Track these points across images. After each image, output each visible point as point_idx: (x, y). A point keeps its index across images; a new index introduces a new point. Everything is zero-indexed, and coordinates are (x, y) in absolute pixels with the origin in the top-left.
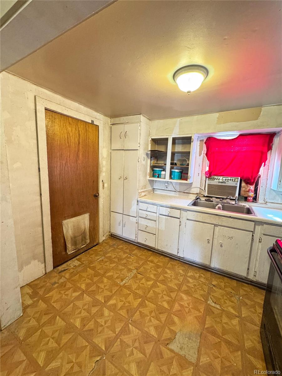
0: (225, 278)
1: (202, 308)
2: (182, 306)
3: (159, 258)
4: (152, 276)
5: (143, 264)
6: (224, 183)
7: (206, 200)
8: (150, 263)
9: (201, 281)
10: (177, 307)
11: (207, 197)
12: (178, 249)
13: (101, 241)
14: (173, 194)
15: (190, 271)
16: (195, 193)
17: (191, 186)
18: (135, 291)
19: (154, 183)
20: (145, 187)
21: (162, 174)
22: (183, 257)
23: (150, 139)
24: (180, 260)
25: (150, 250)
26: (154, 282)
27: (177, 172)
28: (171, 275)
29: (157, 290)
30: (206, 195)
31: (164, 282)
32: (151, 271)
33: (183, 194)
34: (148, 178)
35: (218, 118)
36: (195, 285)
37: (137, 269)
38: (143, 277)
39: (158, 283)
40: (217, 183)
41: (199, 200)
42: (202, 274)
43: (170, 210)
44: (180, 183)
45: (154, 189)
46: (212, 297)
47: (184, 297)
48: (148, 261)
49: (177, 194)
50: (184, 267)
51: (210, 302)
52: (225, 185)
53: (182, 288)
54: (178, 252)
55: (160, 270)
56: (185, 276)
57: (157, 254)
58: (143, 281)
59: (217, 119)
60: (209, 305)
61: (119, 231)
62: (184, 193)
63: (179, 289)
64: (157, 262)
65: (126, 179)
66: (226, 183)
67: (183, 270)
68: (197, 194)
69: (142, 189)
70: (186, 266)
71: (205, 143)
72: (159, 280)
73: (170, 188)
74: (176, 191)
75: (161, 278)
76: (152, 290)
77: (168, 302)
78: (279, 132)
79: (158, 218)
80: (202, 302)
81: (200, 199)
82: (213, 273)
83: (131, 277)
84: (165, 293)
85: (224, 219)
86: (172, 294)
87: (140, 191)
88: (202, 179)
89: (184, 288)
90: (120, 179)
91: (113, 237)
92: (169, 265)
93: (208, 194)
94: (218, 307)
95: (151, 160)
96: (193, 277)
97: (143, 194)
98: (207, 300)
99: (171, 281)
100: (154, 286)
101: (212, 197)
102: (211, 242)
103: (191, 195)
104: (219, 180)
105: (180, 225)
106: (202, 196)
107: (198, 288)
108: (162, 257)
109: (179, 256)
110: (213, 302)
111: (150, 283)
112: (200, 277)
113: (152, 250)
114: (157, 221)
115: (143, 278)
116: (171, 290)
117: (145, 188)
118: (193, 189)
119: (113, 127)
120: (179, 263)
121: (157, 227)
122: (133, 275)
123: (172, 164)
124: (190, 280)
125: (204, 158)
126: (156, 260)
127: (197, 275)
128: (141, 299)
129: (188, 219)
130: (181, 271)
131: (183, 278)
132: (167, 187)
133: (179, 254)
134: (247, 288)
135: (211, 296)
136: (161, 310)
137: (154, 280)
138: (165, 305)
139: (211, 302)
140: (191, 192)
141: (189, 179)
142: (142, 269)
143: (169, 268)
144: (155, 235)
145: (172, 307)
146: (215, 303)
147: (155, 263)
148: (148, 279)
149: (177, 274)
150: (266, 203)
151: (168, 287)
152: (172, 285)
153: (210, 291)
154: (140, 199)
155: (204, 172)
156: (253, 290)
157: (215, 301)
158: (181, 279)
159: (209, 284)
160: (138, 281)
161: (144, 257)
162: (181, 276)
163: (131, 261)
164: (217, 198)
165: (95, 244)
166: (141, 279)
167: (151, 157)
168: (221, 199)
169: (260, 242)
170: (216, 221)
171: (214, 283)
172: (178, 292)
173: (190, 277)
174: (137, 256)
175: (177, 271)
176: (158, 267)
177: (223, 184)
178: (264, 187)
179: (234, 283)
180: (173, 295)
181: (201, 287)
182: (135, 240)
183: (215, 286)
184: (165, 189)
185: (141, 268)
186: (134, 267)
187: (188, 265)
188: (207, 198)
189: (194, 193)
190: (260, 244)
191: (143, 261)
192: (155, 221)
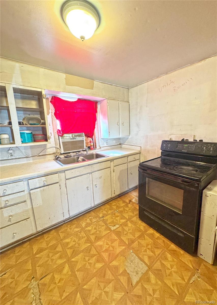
0: (101, 207)
1: (114, 237)
2: (106, 250)
3: (44, 239)
4: (60, 262)
5: (34, 265)
6: (75, 139)
7: (65, 157)
8: (42, 254)
9: (95, 222)
10: (105, 256)
11: (64, 154)
12: (63, 213)
14: (24, 161)
15: (81, 223)
16: (52, 153)
17: (46, 147)
18: (63, 298)
22: (69, 217)
24: (65, 222)
25: (23, 242)
26: (68, 264)
28: (73, 241)
29: (79, 266)
31: (75, 253)
32: (52, 260)
33: (39, 157)
35: (65, 79)
36: (95, 228)
37: (33, 278)
38: (52, 274)
39: (73, 260)
40: (70, 140)
41: (60, 159)
42: (89, 217)
43: (46, 178)
44: (31, 146)
46: (110, 224)
47: (100, 243)
48: (37, 254)
49: (31, 161)
50: (75, 224)
51: (113, 228)
52: (76, 140)
53: (91, 240)
54: (64, 216)
55: (59, 248)
56: (83, 229)
57: (37, 238)
58: (57, 277)
60: (114, 230)
62: (39, 156)
63: (91, 242)
64: (48, 245)
66: (76, 138)
67: (76, 227)
68: (54, 153)
70: (75, 222)
71: (51, 102)
72: (70, 256)
73: (17, 155)
74: (28, 157)
75: (69, 252)
76: (76, 272)
77: (98, 261)
79: (27, 196)
80: (110, 233)
81: (60, 157)
82: (93, 210)
83: (38, 296)
84: (87, 258)
85: (94, 166)
86: (92, 253)
88: (55, 138)
89: (92, 238)
92: (62, 235)
93: (64, 151)
94: (117, 226)
96: (88, 225)
98: (110, 229)
99: (79, 244)
100: (72, 268)
101: (69, 153)
103: (48, 156)
104: (68, 137)
105: (60, 189)
106: (59, 154)
107: (99, 228)
108: (46, 236)
109: (65, 219)
110: (113, 226)
111: (67, 269)
112: (91, 220)
113: (26, 240)
114: (28, 200)
115: (53, 275)
116: (88, 250)
118: (48, 150)
120: (67, 226)
122: (37, 291)
124: (89, 228)
125: (53, 118)
126: (44, 245)
127: (88, 221)
128: (78, 294)
130: (77, 230)
131: (83, 232)
132: (12, 155)
134: (114, 203)
135: (109, 224)
136: (101, 274)
137: (65, 263)
138: (99, 265)
139: (113, 227)
140: (47, 154)
141: (49, 139)
142: (39, 271)
143: (65, 238)
144: (29, 218)
145: (103, 260)
146: (115, 226)
147: (46, 247)
148: (60, 269)
149: (76, 234)
150: (100, 148)
151: (82, 251)
152: (84, 247)
153: (105, 222)
155: (56, 131)
157: (113, 225)
158: (83, 234)
159: (100, 219)
160: (52, 286)
161: (24, 258)
162: (80, 232)
163: (10, 280)
164: (73, 152)
166: (53, 278)
168: (77, 152)
169: (114, 172)
171: (101, 216)
172: (93, 246)
173: (86, 227)
174: (12, 267)
175: (73, 232)
176: (54, 247)
177: (74, 140)
179: (107, 206)
180: (93, 252)
181: (99, 225)
183: (103, 217)
184: (10, 158)
185: (36, 271)
186: (27, 280)
187: (75, 220)
188: (66, 155)
189: (50, 153)
190: (114, 173)
191: (30, 262)
192: (25, 201)
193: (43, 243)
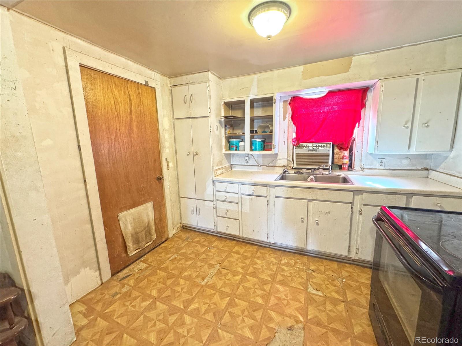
0: (324, 261)
1: (302, 298)
2: (279, 299)
3: (246, 247)
4: (240, 270)
5: (227, 257)
6: (315, 150)
7: (295, 173)
8: (236, 255)
9: (298, 268)
10: (273, 301)
11: (296, 169)
12: (268, 234)
13: (170, 236)
14: (255, 169)
15: (283, 258)
16: (282, 165)
17: (277, 157)
18: (221, 289)
19: (232, 158)
20: (220, 163)
21: (241, 146)
22: (274, 243)
23: (223, 103)
24: (271, 247)
25: (233, 239)
26: (242, 276)
27: (259, 142)
28: (261, 265)
29: (247, 284)
30: (295, 166)
31: (254, 274)
32: (237, 264)
33: (268, 168)
34: (224, 151)
35: (302, 72)
36: (291, 273)
37: (220, 263)
38: (229, 271)
39: (247, 277)
40: (306, 152)
41: (287, 173)
42: (298, 259)
43: (255, 188)
44: (263, 155)
45: (232, 165)
46: (312, 284)
47: (280, 288)
48: (233, 252)
49: (261, 169)
50: (277, 254)
51: (310, 290)
52: (316, 152)
53: (276, 278)
54: (268, 238)
55: (248, 262)
56: (279, 264)
57: (242, 243)
58: (230, 276)
59: (302, 74)
60: (309, 293)
61: (192, 221)
62: (269, 166)
63: (274, 280)
64: (244, 253)
65: (197, 154)
66: (316, 150)
67: (275, 258)
68: (284, 166)
69: (218, 165)
70: (279, 253)
71: (289, 104)
72: (248, 272)
73: (252, 162)
74: (258, 166)
75: (251, 270)
76: (241, 286)
77: (262, 297)
78: (372, 86)
79: (240, 199)
80: (301, 291)
81: (288, 172)
82: (310, 257)
83: (213, 274)
84: (257, 286)
85: (318, 192)
86: (265, 287)
87: (215, 168)
88: (289, 148)
89: (279, 278)
90: (188, 155)
91: (185, 228)
92: (259, 254)
93: (297, 165)
94: (320, 293)
95: (225, 129)
96: (288, 265)
97: (219, 172)
98: (306, 288)
99: (263, 271)
100: (242, 281)
101: (302, 169)
102: (305, 220)
103: (277, 168)
104: (309, 148)
105: (268, 205)
106: (290, 168)
107: (295, 276)
108: (248, 246)
109: (269, 242)
110: (314, 289)
111: (239, 277)
112: (295, 263)
113: (236, 239)
114: (240, 203)
115: (229, 273)
116: (264, 282)
117: (221, 165)
118: (278, 161)
119: (174, 89)
120: (269, 251)
121: (240, 210)
122: (215, 271)
123: (252, 132)
124: (285, 268)
125: (290, 123)
126: (242, 251)
127: (293, 262)
128: (229, 298)
129: (276, 197)
130: (273, 260)
131: (276, 267)
132: (247, 162)
133: (268, 239)
134: (350, 269)
135: (311, 282)
136: (254, 307)
137: (241, 273)
138: (260, 301)
139: (312, 289)
140: (277, 165)
141: (274, 149)
142: (226, 263)
143: (258, 258)
144: (238, 220)
145: (267, 301)
146: (316, 290)
147: (242, 253)
148: (235, 274)
149: (269, 263)
150: (363, 170)
151: (260, 279)
152: (264, 276)
153: (309, 277)
154: (215, 177)
155: (291, 140)
156: (356, 269)
157: (315, 288)
158: (274, 268)
159: (307, 270)
160: (223, 278)
161: (226, 249)
162: (273, 265)
163: (212, 254)
164: (308, 169)
165: (164, 240)
166: (227, 274)
167: (225, 126)
168: (313, 170)
169: (360, 214)
170: (309, 195)
171: (313, 268)
172: (272, 283)
173: (285, 265)
174: (218, 248)
175: (268, 260)
176: (246, 258)
177: (314, 152)
178: (360, 151)
179: (335, 265)
180: (267, 288)
181: (299, 274)
182: (214, 229)
183: (313, 271)
184: (246, 164)
185: (224, 261)
186: (217, 261)
187: (281, 252)
188: (296, 171)
189: (280, 165)
190: (361, 216)
191: (226, 254)
192: (237, 203)
193: (242, 249)
